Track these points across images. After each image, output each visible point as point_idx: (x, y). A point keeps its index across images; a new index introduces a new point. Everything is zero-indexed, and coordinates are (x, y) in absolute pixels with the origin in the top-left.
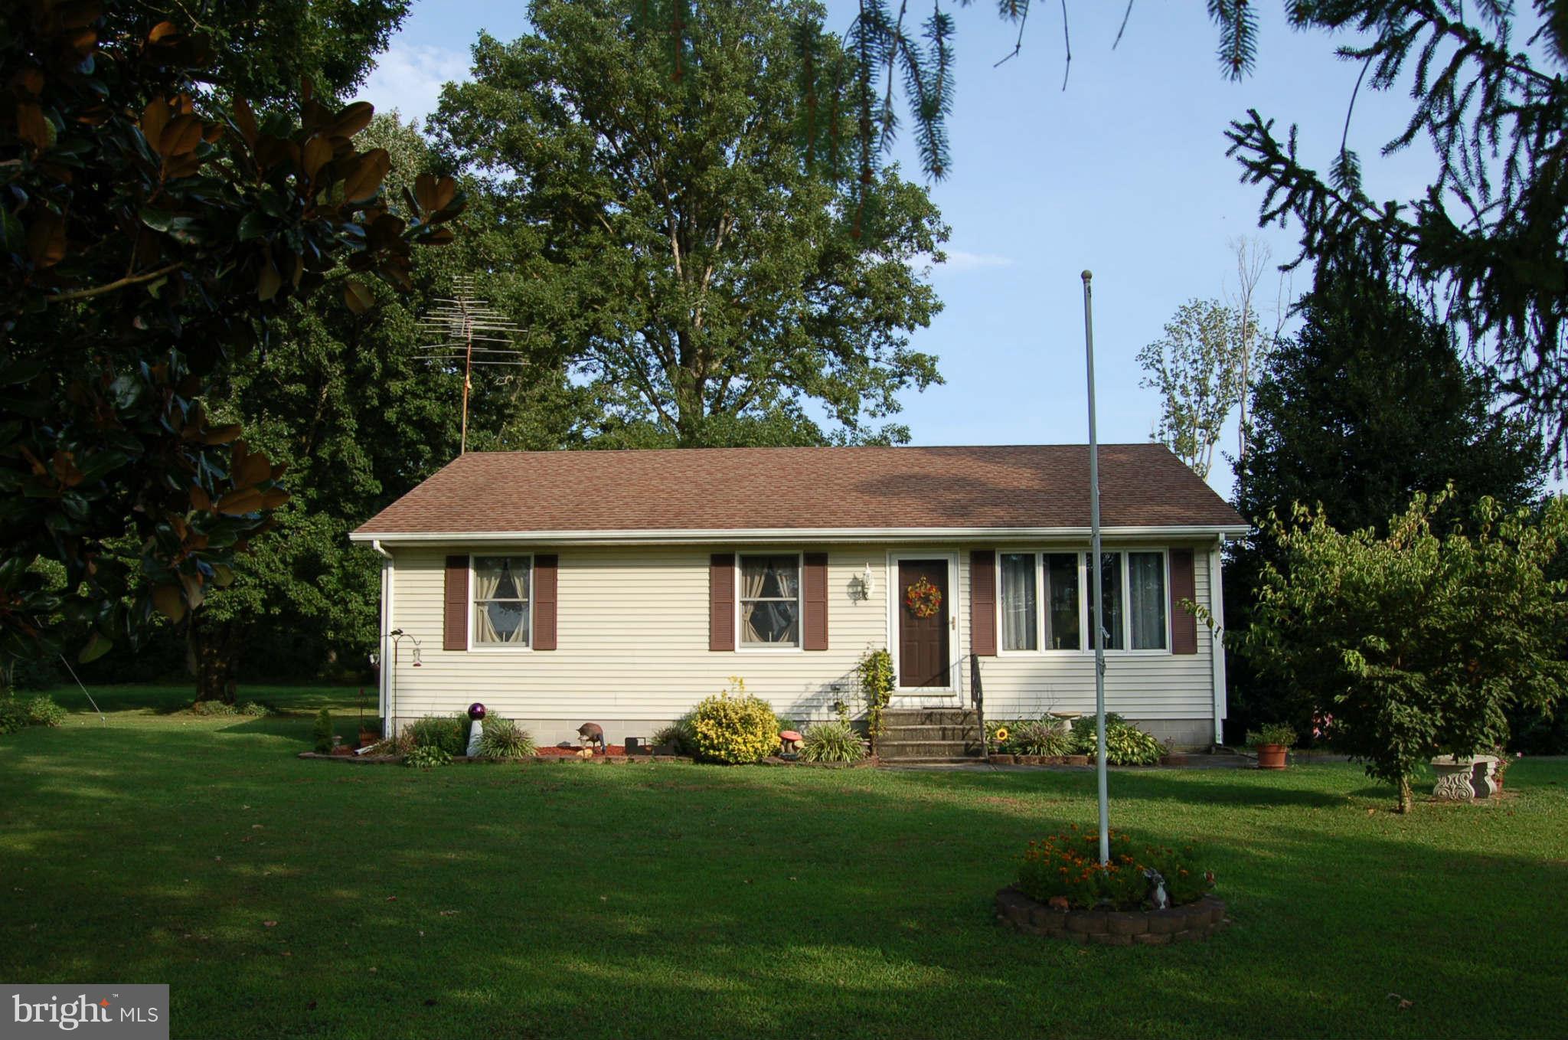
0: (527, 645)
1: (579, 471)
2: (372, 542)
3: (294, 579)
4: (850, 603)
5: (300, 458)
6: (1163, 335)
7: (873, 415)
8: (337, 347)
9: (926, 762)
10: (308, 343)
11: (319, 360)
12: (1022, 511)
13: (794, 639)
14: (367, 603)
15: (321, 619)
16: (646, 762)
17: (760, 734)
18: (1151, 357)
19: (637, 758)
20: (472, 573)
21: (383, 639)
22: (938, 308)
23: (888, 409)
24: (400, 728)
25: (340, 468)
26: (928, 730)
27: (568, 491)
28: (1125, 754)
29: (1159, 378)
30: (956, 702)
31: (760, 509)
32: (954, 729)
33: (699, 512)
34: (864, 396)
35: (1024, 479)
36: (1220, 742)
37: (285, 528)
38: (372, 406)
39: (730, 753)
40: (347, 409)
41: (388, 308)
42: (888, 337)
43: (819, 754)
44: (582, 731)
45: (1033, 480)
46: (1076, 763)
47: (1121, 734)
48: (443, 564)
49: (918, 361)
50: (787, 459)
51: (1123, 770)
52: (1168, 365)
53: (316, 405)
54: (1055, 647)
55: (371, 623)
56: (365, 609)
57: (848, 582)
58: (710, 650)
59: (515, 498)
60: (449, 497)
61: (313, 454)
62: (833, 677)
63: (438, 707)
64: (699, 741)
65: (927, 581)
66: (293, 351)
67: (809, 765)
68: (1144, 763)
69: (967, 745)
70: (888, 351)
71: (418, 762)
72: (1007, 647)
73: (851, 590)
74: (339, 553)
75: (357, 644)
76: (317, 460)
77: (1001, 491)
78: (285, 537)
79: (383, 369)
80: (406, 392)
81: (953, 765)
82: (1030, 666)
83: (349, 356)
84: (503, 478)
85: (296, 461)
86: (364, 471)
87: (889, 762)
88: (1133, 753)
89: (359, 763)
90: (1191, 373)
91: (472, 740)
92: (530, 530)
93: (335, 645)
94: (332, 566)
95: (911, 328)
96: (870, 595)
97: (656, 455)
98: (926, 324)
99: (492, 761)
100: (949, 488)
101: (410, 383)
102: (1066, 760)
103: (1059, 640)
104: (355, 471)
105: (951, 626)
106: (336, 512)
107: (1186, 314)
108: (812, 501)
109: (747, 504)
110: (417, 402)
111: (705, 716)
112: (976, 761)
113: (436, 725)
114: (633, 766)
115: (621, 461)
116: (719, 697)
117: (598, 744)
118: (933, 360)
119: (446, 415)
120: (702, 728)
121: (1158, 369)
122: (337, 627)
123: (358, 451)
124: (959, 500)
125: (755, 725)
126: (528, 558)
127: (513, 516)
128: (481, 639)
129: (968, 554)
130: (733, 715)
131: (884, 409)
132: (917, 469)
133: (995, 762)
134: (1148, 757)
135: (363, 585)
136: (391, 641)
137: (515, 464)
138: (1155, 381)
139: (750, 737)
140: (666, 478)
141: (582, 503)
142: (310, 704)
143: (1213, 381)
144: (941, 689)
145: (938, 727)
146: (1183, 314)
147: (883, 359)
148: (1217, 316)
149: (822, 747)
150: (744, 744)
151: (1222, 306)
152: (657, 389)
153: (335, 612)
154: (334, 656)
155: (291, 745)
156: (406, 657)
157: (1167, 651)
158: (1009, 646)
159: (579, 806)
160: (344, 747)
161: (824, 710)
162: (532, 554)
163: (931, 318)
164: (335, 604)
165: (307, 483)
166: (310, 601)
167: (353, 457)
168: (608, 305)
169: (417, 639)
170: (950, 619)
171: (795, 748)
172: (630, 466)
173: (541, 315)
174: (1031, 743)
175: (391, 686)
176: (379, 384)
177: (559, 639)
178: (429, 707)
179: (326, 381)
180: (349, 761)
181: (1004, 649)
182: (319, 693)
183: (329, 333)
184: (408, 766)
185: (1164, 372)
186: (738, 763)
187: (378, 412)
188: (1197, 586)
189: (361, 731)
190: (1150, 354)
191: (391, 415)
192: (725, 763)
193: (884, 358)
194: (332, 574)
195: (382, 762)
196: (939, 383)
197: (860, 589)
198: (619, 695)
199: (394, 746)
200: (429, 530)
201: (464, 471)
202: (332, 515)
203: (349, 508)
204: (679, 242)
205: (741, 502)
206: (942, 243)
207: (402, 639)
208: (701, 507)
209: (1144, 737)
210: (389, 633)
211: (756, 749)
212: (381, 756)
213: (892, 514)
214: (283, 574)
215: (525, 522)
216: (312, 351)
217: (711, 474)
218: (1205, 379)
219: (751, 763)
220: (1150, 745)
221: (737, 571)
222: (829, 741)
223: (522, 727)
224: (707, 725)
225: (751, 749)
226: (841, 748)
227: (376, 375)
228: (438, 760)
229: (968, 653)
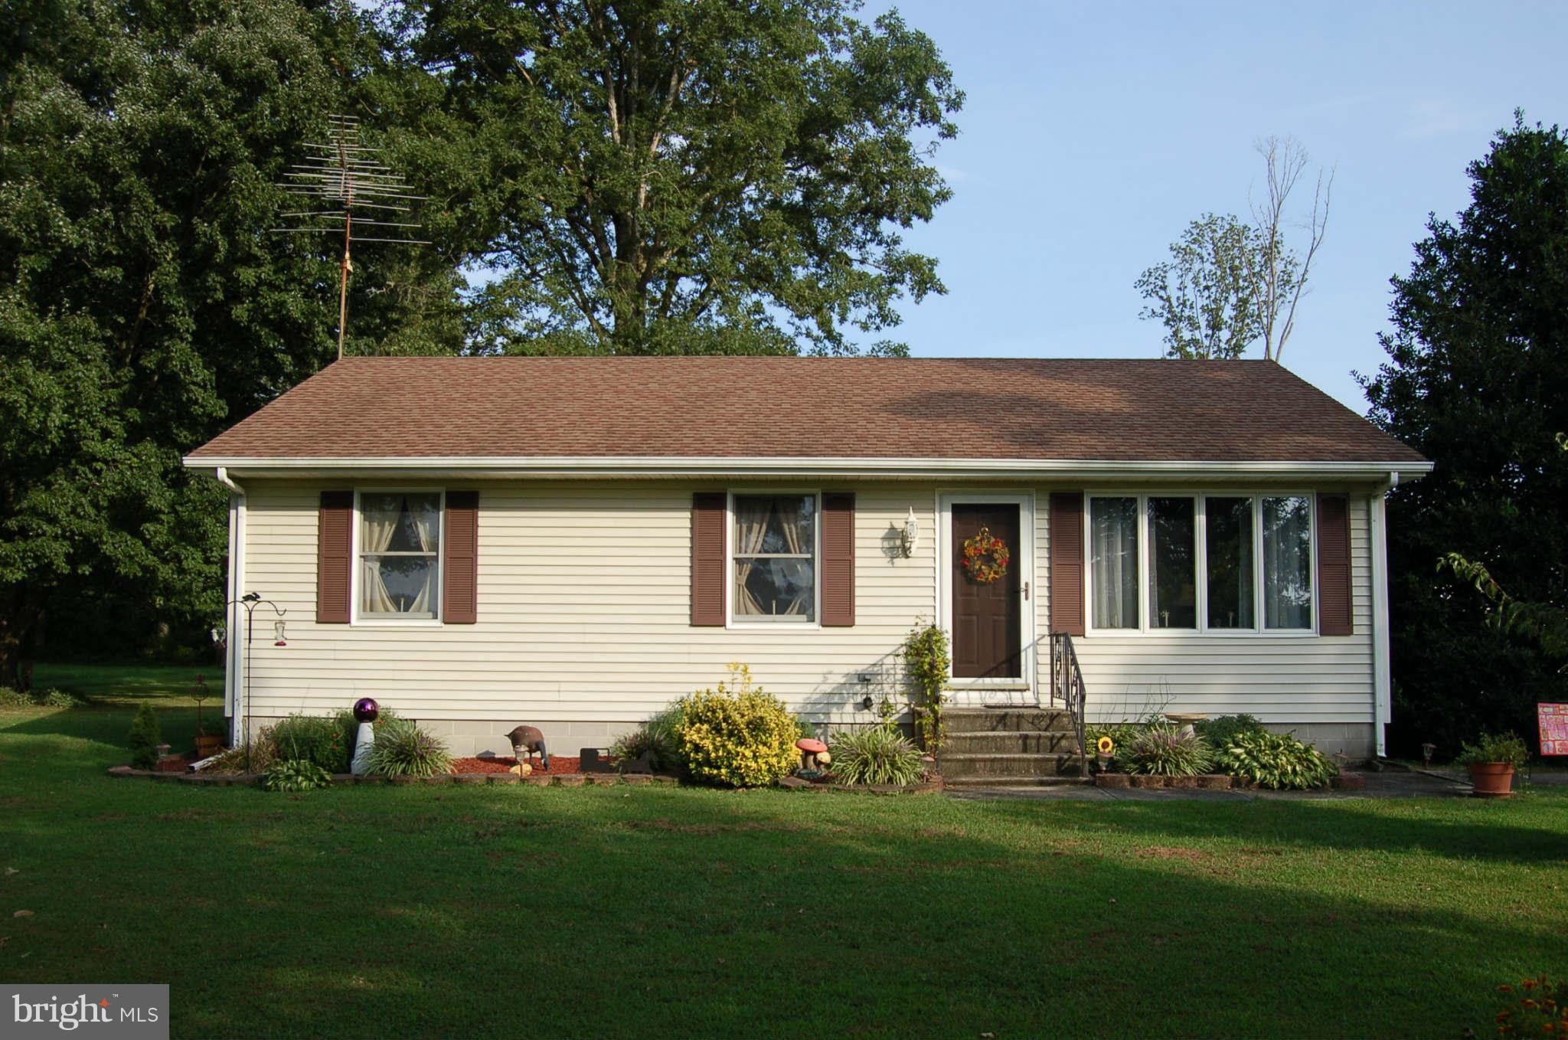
0: (435, 617)
1: (501, 381)
2: (215, 469)
3: (109, 528)
4: (885, 562)
5: (118, 369)
6: (1169, 258)
7: (865, 327)
8: (168, 219)
9: (1005, 783)
10: (129, 212)
11: (143, 236)
12: (1118, 439)
13: (806, 610)
14: (207, 561)
15: (149, 579)
16: (610, 783)
17: (776, 744)
18: (1153, 283)
19: (599, 778)
20: (357, 516)
21: (230, 608)
22: (944, 196)
23: (884, 320)
24: (255, 732)
25: (172, 383)
26: (1003, 738)
27: (489, 406)
28: (1284, 774)
29: (1163, 308)
30: (1029, 698)
31: (761, 432)
32: (1039, 737)
33: (676, 434)
34: (854, 303)
35: (1107, 400)
36: (1383, 754)
37: (98, 460)
38: (216, 301)
39: (734, 771)
40: (178, 302)
41: (236, 169)
42: (876, 234)
43: (862, 774)
44: (516, 738)
45: (1118, 401)
46: (1215, 786)
47: (1274, 747)
48: (317, 503)
49: (914, 264)
50: (782, 371)
51: (1284, 797)
52: (1173, 293)
53: (139, 300)
54: (1162, 625)
55: (213, 588)
56: (206, 568)
57: (882, 533)
58: (692, 625)
59: (416, 414)
60: (323, 412)
61: (134, 363)
62: (861, 662)
63: (308, 703)
64: (688, 754)
65: (991, 533)
66: (107, 221)
67: (848, 791)
68: (1309, 786)
69: (1060, 759)
70: (877, 252)
71: (282, 784)
72: (1097, 625)
73: (886, 544)
74: (170, 494)
75: (193, 613)
76: (140, 370)
77: (1082, 414)
78: (98, 473)
79: (228, 251)
80: (261, 282)
81: (1048, 789)
82: (1134, 650)
83: (184, 234)
84: (399, 388)
85: (113, 373)
86: (204, 387)
87: (954, 784)
88: (1294, 770)
89: (195, 783)
90: (1201, 302)
91: (359, 751)
92: (441, 455)
93: (164, 615)
94: (161, 511)
95: (906, 223)
96: (914, 551)
97: (606, 363)
98: (927, 218)
99: (390, 782)
100: (1009, 409)
101: (267, 271)
102: (1202, 782)
103: (1166, 615)
104: (193, 387)
105: (1023, 595)
106: (167, 441)
107: (1198, 232)
108: (829, 423)
109: (740, 425)
110: (276, 296)
111: (695, 719)
112: (1075, 783)
113: (307, 730)
114: (594, 789)
115: (557, 369)
116: (714, 689)
117: (538, 755)
118: (932, 263)
119: (315, 313)
120: (692, 735)
121: (1161, 298)
122: (168, 591)
123: (196, 363)
124: (1029, 425)
125: (768, 731)
126: (436, 497)
127: (414, 437)
128: (369, 607)
129: (1047, 497)
130: (737, 718)
131: (878, 321)
132: (959, 386)
133: (1104, 785)
134: (1316, 778)
135: (203, 537)
136: (242, 610)
137: (413, 371)
138: (1158, 311)
139: (763, 750)
140: (623, 392)
141: (510, 421)
142: (134, 689)
143: (1228, 313)
144: (1009, 680)
145: (1017, 734)
146: (1195, 231)
147: (871, 261)
148: (1236, 234)
149: (865, 763)
150: (756, 759)
151: (1239, 224)
152: (588, 290)
153: (165, 572)
154: (166, 628)
155: (100, 752)
156: (264, 632)
157: (1312, 632)
158: (1100, 621)
159: (541, 863)
160: (175, 757)
161: (849, 708)
162: (442, 490)
163: (934, 211)
164: (165, 561)
165: (127, 401)
166: (131, 557)
167: (188, 368)
168: (529, 174)
169: (281, 607)
170: (1023, 586)
171: (818, 763)
172: (571, 376)
173: (442, 183)
174: (1153, 758)
175: (241, 673)
176: (225, 269)
177: (480, 609)
178: (298, 703)
179: (154, 266)
180: (180, 781)
181: (1093, 627)
182: (144, 676)
183: (157, 201)
184: (268, 789)
185: (1168, 300)
186: (745, 785)
187: (222, 308)
188: (1354, 544)
189: (200, 735)
190: (1152, 279)
191: (240, 312)
192: (729, 786)
193: (869, 261)
194: (162, 523)
195: (229, 783)
196: (940, 292)
197: (898, 542)
198: (564, 687)
199: (247, 758)
200: (296, 454)
201: (342, 380)
202: (160, 445)
203: (184, 436)
204: (617, 101)
205: (731, 423)
206: (952, 112)
207: (259, 606)
208: (678, 428)
209: (1307, 750)
210: (240, 598)
211: (771, 766)
212: (228, 773)
213: (942, 440)
214: (95, 521)
215: (433, 445)
216: (133, 224)
217: (682, 387)
218: (1220, 309)
219: (763, 785)
220: (1317, 762)
221: (730, 517)
222: (875, 756)
223: (432, 733)
224: (699, 731)
225: (764, 767)
226: (893, 764)
227: (219, 257)
228: (311, 780)
229: (1046, 631)
